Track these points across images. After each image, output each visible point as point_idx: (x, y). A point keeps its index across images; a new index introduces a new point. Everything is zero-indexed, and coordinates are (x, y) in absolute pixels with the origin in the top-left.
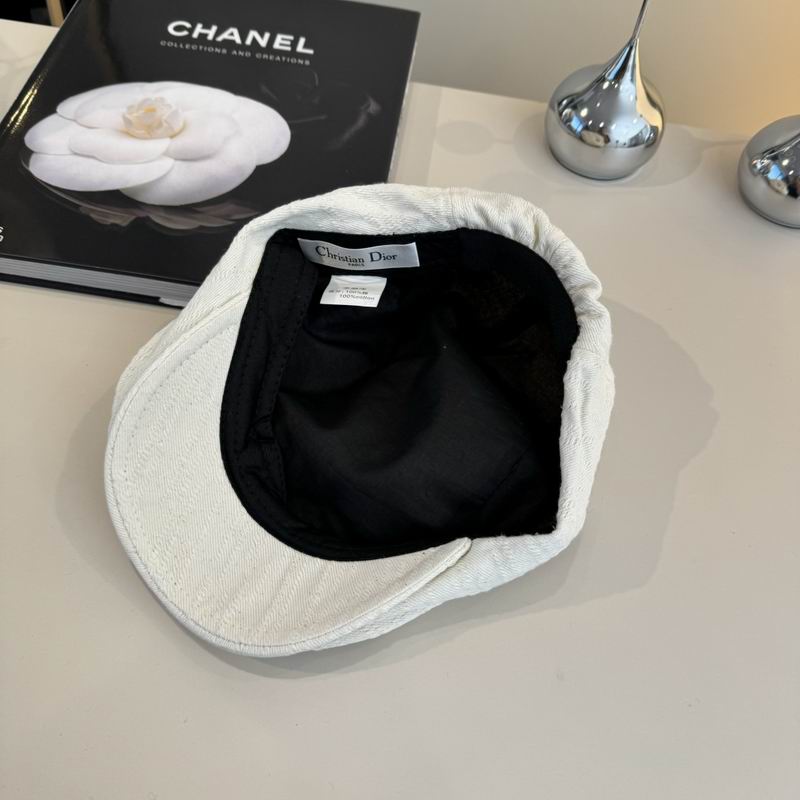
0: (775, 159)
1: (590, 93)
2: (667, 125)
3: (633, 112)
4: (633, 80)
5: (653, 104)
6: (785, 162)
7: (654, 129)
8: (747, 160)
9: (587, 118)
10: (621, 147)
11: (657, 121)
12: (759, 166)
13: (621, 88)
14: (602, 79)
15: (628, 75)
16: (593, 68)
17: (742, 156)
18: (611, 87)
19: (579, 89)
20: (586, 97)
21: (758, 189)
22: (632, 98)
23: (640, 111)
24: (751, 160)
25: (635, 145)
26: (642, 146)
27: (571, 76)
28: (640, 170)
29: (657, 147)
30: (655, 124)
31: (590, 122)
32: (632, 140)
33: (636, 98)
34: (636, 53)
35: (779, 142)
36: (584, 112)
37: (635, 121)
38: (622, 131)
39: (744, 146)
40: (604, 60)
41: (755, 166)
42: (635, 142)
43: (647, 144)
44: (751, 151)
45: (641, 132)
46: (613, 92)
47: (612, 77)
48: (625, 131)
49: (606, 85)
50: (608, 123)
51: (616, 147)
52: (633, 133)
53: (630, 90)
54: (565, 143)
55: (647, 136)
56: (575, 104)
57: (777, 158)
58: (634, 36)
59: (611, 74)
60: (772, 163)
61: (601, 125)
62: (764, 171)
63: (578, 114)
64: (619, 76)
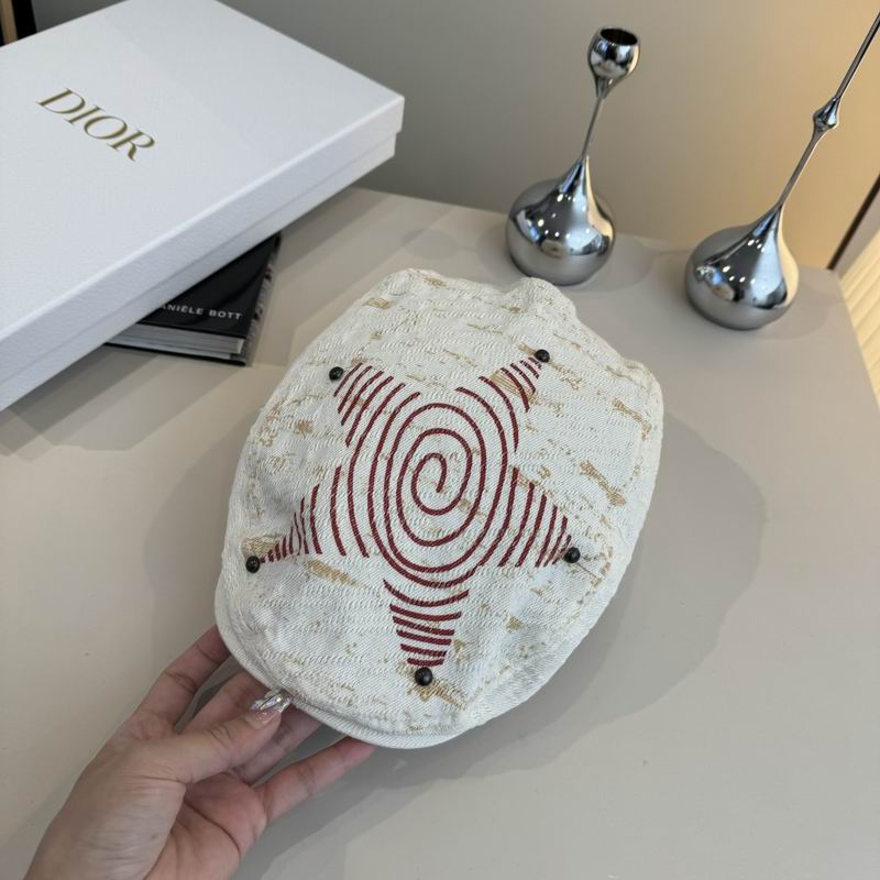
0: (716, 266)
1: (546, 205)
2: (618, 235)
3: (585, 223)
4: (584, 192)
5: (604, 215)
6: (726, 269)
7: (605, 239)
8: (692, 267)
9: (543, 228)
10: (576, 255)
11: (608, 231)
12: (702, 273)
13: (574, 200)
14: (557, 193)
15: (580, 189)
16: (548, 183)
17: (688, 266)
18: (565, 199)
19: (535, 201)
20: (543, 209)
21: (703, 294)
22: (584, 209)
23: (591, 221)
24: (696, 267)
25: (588, 253)
26: (595, 254)
28: (595, 275)
29: (609, 255)
30: (605, 234)
31: (547, 232)
32: (585, 248)
33: (588, 209)
34: (587, 169)
35: (720, 250)
36: (541, 223)
37: (588, 231)
38: (577, 240)
39: (688, 255)
40: (558, 175)
41: (699, 272)
42: (588, 250)
43: (600, 252)
44: (697, 259)
45: (594, 241)
46: (567, 204)
47: (565, 190)
48: (579, 240)
49: (560, 198)
50: (563, 233)
51: (571, 255)
52: (586, 242)
53: (582, 202)
54: (524, 252)
55: (599, 245)
56: (532, 215)
57: (718, 266)
58: (584, 153)
59: (564, 188)
60: (714, 270)
61: (557, 234)
62: (707, 277)
63: (535, 225)
64: (571, 190)
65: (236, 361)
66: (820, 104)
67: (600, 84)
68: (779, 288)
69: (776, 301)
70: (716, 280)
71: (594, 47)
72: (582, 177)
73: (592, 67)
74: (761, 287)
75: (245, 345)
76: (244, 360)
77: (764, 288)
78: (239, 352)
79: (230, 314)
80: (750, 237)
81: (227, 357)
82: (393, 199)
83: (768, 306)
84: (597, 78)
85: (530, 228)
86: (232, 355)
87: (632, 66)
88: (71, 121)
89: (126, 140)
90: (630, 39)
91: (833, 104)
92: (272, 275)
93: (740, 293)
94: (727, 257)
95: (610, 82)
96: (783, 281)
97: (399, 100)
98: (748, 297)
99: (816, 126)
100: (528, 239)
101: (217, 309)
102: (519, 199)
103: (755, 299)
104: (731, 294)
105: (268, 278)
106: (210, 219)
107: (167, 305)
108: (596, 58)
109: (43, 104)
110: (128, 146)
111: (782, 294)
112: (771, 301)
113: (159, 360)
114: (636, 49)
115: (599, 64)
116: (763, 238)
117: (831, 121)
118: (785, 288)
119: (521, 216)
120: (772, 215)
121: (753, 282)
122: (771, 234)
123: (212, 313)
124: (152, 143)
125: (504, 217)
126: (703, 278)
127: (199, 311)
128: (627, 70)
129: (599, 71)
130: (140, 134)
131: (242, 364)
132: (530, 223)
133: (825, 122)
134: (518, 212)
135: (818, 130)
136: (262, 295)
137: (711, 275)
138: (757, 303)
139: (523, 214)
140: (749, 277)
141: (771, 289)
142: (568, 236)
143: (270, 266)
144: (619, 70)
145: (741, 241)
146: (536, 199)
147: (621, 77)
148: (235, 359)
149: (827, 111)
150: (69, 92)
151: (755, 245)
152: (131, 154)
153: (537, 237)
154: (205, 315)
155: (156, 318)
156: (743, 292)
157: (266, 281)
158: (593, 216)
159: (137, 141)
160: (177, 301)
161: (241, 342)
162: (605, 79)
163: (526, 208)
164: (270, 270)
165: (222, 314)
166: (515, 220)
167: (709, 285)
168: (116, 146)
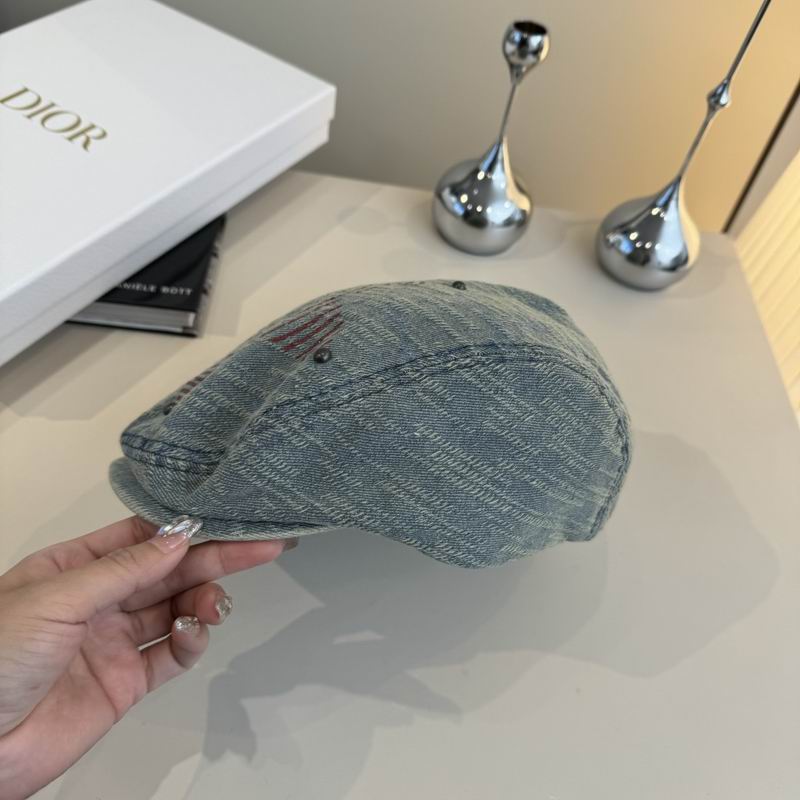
0: (624, 233)
1: (468, 182)
2: (535, 208)
3: (504, 197)
4: (503, 169)
5: (521, 190)
6: (633, 236)
7: (523, 212)
8: (602, 235)
9: (467, 204)
10: (498, 227)
11: (525, 204)
12: (611, 240)
13: (494, 177)
14: (477, 171)
15: (498, 167)
17: (598, 232)
18: (485, 176)
19: (459, 179)
20: (464, 186)
21: (616, 261)
22: (503, 186)
23: (510, 196)
24: (606, 234)
25: (509, 225)
26: (512, 228)
28: (514, 244)
29: (526, 228)
30: (523, 208)
31: (470, 207)
32: (505, 221)
33: (507, 186)
34: (504, 149)
35: (627, 219)
37: (507, 205)
38: (496, 213)
39: (599, 224)
40: (478, 154)
41: (608, 241)
42: (508, 222)
43: (519, 223)
44: (606, 227)
45: (513, 214)
46: (487, 181)
47: (485, 168)
48: (499, 213)
50: (485, 207)
51: (493, 228)
52: (506, 216)
53: (501, 179)
54: (449, 225)
55: (517, 218)
56: (455, 191)
57: (627, 233)
58: (501, 136)
59: (486, 165)
60: (622, 237)
62: (616, 243)
63: (459, 200)
64: (491, 169)
65: (188, 334)
66: (713, 85)
67: (515, 71)
68: (681, 252)
69: (678, 264)
70: (624, 246)
71: (508, 38)
72: (500, 157)
73: (507, 56)
74: (665, 251)
75: (196, 319)
76: (195, 332)
77: (668, 252)
78: (191, 325)
79: (182, 291)
80: (654, 206)
81: (179, 330)
82: (329, 180)
83: (673, 269)
84: (512, 66)
85: (454, 203)
86: (185, 328)
87: (543, 54)
88: (29, 117)
89: (80, 133)
90: (540, 30)
91: (725, 86)
92: (219, 253)
94: (633, 225)
95: (524, 69)
96: (685, 248)
98: (654, 261)
99: (710, 105)
100: (454, 214)
101: (169, 284)
102: (445, 177)
103: (659, 263)
105: (216, 255)
106: (160, 204)
107: (122, 283)
108: (510, 48)
109: (3, 101)
110: (82, 139)
111: (684, 258)
112: (675, 264)
114: (546, 40)
115: (513, 53)
116: (665, 207)
117: (723, 100)
118: (687, 252)
119: (446, 193)
121: (657, 247)
122: (672, 204)
123: (165, 290)
124: (104, 135)
125: (430, 195)
126: (613, 245)
127: (152, 288)
128: (538, 58)
129: (515, 60)
130: (92, 127)
131: (192, 336)
132: (453, 199)
133: (717, 102)
134: (443, 189)
135: (712, 109)
136: (211, 272)
137: (619, 242)
138: (662, 266)
139: (447, 190)
140: (654, 239)
141: (675, 254)
142: (489, 210)
143: (217, 244)
144: (531, 59)
145: (645, 211)
146: (460, 176)
147: (534, 65)
148: (187, 331)
149: (720, 91)
150: (25, 90)
151: (659, 214)
152: (86, 145)
153: (462, 212)
154: (158, 292)
155: (113, 296)
156: (649, 257)
157: (213, 258)
158: (512, 192)
159: (91, 133)
160: (132, 279)
161: (191, 317)
162: (519, 67)
163: (450, 186)
164: (216, 249)
165: (173, 290)
166: (440, 197)
167: (619, 252)
168: (71, 139)
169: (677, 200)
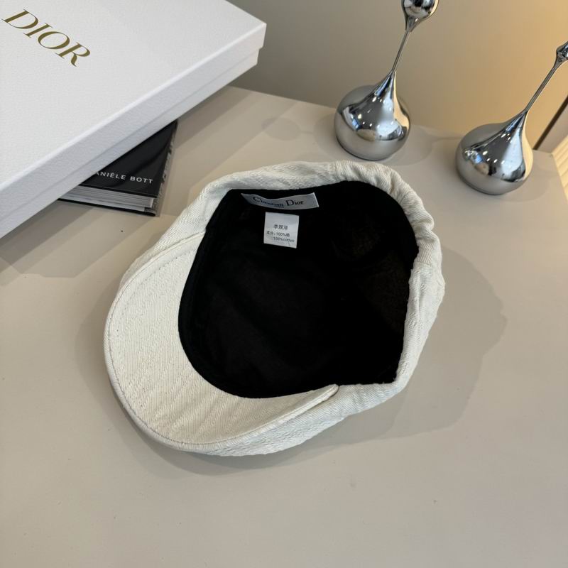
0: (478, 150)
1: (364, 104)
2: (413, 126)
4: (391, 97)
5: (404, 112)
6: (485, 153)
7: (404, 129)
8: (461, 150)
9: (362, 120)
10: (383, 140)
11: (406, 123)
12: (469, 155)
13: (384, 102)
14: (372, 96)
15: (389, 94)
17: (459, 147)
18: (377, 100)
19: (357, 101)
20: (361, 107)
21: (468, 169)
22: (391, 109)
23: (395, 116)
24: (464, 150)
25: (392, 139)
26: (396, 140)
27: (352, 92)
28: (394, 155)
29: (405, 141)
30: (404, 125)
31: (364, 123)
32: (390, 135)
33: (393, 110)
34: (394, 81)
35: (481, 140)
36: (360, 117)
37: (392, 123)
38: (384, 129)
39: (459, 141)
40: (374, 83)
41: (466, 154)
42: (392, 137)
43: (399, 138)
44: (464, 145)
45: (396, 130)
46: (379, 105)
47: (378, 94)
49: (374, 100)
50: (375, 124)
51: (380, 140)
52: (390, 131)
53: (389, 104)
54: (346, 135)
55: (400, 133)
56: (354, 111)
57: (480, 150)
58: (393, 69)
59: (378, 93)
60: (477, 154)
61: (371, 125)
62: (472, 158)
63: (355, 118)
64: (383, 95)
65: (149, 213)
67: (409, 21)
68: (520, 167)
69: (517, 176)
70: (478, 160)
72: (391, 86)
73: (404, 8)
74: (508, 166)
75: (154, 201)
76: (154, 212)
77: (510, 167)
78: (151, 207)
79: (145, 180)
80: (503, 131)
81: (143, 210)
82: (255, 94)
83: (512, 180)
84: (407, 17)
85: (352, 120)
86: (146, 208)
87: (433, 10)
88: (29, 35)
89: (69, 50)
92: (172, 150)
93: (493, 170)
94: (485, 145)
95: (416, 20)
96: (523, 162)
97: (263, 25)
98: (499, 172)
99: (557, 57)
100: (350, 127)
102: (344, 99)
103: (503, 174)
104: (486, 170)
105: (170, 152)
107: (100, 172)
109: (7, 21)
110: (71, 55)
111: (522, 171)
112: (514, 176)
113: (94, 211)
115: (410, 7)
116: (512, 133)
118: (525, 167)
119: (346, 111)
120: (521, 117)
121: (503, 163)
122: (518, 131)
123: (132, 179)
124: (88, 53)
125: (334, 110)
126: (469, 159)
128: (429, 13)
129: (409, 12)
130: (79, 46)
131: (153, 215)
132: (352, 117)
133: (564, 56)
134: (344, 109)
135: (559, 60)
136: (167, 165)
137: (474, 157)
138: (504, 177)
139: (347, 109)
140: (500, 159)
141: (515, 168)
142: (378, 126)
143: (172, 144)
144: (424, 12)
145: (498, 134)
147: (425, 17)
148: (148, 211)
150: (26, 13)
151: (506, 137)
152: (73, 61)
153: (357, 127)
154: (127, 179)
155: (92, 182)
156: (495, 169)
157: (169, 155)
158: (398, 114)
160: (104, 170)
161: (153, 199)
162: (413, 18)
163: (349, 106)
164: (171, 146)
165: (139, 180)
166: (341, 114)
167: (473, 163)
168: (61, 55)
169: (522, 128)
